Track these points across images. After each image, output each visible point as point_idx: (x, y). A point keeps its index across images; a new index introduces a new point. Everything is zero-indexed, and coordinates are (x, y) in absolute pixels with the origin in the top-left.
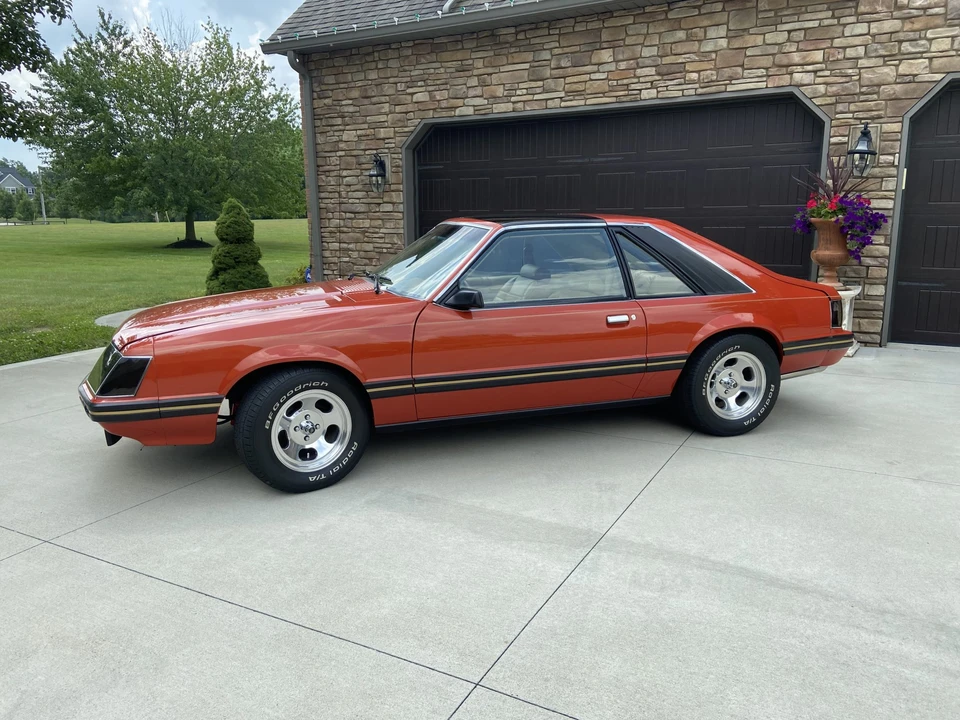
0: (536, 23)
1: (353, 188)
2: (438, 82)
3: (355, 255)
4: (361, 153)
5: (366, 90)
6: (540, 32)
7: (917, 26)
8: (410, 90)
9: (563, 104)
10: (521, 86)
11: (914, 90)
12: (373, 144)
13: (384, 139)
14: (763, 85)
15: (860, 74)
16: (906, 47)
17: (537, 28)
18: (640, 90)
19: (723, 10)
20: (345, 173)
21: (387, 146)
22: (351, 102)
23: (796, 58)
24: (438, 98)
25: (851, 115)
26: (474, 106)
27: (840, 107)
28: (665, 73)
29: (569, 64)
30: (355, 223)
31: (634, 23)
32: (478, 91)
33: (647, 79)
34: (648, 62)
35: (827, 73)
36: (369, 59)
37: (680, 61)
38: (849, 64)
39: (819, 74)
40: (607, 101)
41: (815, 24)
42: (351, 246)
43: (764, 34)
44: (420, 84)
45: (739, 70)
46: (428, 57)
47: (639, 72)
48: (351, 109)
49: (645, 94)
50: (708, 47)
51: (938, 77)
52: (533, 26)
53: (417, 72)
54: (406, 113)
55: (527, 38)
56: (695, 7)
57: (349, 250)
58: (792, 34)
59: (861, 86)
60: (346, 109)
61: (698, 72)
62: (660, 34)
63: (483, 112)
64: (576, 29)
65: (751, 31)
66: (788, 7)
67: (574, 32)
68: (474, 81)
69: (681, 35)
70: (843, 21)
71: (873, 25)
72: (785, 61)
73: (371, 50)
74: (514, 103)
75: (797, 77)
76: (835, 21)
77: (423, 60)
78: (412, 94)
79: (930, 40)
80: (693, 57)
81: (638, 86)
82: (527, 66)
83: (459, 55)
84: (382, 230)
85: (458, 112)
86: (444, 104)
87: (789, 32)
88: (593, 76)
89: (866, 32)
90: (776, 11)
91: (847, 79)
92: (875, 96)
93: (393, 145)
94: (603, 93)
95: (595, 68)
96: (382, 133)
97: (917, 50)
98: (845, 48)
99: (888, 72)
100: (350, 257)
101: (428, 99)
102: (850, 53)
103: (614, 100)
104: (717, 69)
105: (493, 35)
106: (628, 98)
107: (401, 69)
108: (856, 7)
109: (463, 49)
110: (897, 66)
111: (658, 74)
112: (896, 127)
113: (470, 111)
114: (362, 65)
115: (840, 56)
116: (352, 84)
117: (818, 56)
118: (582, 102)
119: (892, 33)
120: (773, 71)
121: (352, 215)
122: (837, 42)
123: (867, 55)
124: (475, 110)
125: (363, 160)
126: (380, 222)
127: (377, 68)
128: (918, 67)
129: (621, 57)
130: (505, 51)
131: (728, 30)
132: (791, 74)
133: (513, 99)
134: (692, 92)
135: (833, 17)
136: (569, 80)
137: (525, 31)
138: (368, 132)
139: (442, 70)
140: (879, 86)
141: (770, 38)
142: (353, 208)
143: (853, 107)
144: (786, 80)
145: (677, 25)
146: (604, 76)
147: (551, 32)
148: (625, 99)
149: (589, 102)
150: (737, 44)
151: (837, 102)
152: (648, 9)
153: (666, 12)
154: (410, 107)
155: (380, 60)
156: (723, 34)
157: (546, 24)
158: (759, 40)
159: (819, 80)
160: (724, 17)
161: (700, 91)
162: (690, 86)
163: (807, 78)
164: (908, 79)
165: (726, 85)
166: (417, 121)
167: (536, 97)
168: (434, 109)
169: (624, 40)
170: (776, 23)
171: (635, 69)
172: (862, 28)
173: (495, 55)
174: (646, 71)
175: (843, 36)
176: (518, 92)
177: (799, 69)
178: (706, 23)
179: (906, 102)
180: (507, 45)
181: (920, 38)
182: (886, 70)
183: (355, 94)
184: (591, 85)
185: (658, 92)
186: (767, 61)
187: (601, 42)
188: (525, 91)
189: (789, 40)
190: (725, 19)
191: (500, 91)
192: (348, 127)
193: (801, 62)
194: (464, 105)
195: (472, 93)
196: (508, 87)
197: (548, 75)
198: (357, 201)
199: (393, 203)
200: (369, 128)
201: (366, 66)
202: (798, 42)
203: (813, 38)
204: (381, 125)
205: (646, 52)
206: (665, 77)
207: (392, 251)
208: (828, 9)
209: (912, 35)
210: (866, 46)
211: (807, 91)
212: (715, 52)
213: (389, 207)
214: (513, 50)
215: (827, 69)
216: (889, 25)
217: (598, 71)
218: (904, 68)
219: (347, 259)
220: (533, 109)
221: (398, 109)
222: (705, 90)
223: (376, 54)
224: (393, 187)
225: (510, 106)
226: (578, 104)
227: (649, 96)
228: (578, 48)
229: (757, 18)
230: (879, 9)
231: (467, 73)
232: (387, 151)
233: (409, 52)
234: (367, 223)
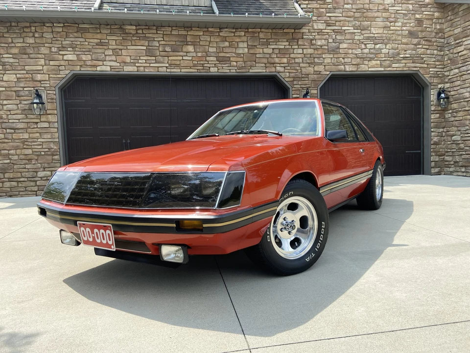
0: (149, 26)
1: (12, 112)
2: (84, 50)
3: (16, 157)
4: (21, 89)
5: (25, 49)
6: (151, 31)
7: (319, 52)
8: (61, 53)
9: (168, 70)
10: (141, 58)
11: (320, 77)
12: (31, 84)
13: (40, 81)
14: (265, 71)
15: (301, 69)
16: (316, 60)
17: (149, 29)
18: (210, 67)
19: (245, 35)
20: (5, 102)
21: (42, 85)
22: (11, 56)
23: (277, 60)
24: (84, 59)
25: (299, 86)
26: (110, 66)
27: (295, 82)
28: (221, 60)
29: (170, 50)
30: (15, 136)
31: (203, 35)
32: (114, 58)
33: (213, 62)
34: (213, 54)
35: (289, 68)
36: (26, 30)
37: (228, 56)
38: (297, 65)
39: (286, 68)
40: (193, 71)
41: (283, 47)
42: (12, 152)
43: (263, 49)
44: (69, 49)
45: (254, 63)
46: (75, 34)
47: (208, 58)
48: (12, 60)
49: (212, 70)
50: (240, 51)
51: (328, 73)
52: (147, 27)
53: (68, 42)
54: (59, 66)
55: (143, 33)
56: (232, 32)
57: (9, 154)
58: (274, 50)
59: (302, 75)
60: (6, 60)
61: (237, 62)
62: (217, 42)
63: (117, 70)
64: (173, 33)
65: (258, 47)
66: (271, 39)
67: (171, 34)
68: (110, 52)
69: (227, 44)
70: (293, 47)
71: (304, 50)
72: (273, 61)
73: (28, 25)
74: (137, 67)
75: (278, 69)
76: (290, 47)
77: (71, 36)
78: (63, 55)
79: (324, 58)
80: (234, 55)
81: (208, 65)
82: (145, 48)
83: (99, 36)
84: (39, 140)
85: (99, 68)
86: (89, 63)
87: (273, 49)
88: (184, 58)
89: (302, 52)
90: (267, 39)
91: (296, 71)
92: (307, 79)
93: (49, 85)
94: (191, 67)
95: (185, 54)
96: (39, 77)
97: (320, 62)
98: (294, 58)
99: (311, 70)
100: (10, 159)
101: (76, 59)
102: (297, 60)
103: (196, 71)
104: (245, 62)
105: (121, 28)
106: (204, 71)
107: (54, 39)
108: (298, 42)
109: (100, 32)
110: (314, 67)
111: (218, 61)
112: (315, 92)
113: (108, 69)
114: (20, 34)
115: (293, 61)
116: (13, 45)
117: (285, 60)
118: (179, 70)
119: (311, 54)
120: (268, 65)
121: (13, 131)
122: (292, 56)
123: (303, 62)
124: (111, 69)
125: (22, 93)
126: (38, 134)
127: (34, 36)
128: (320, 68)
129: (198, 50)
130: (129, 38)
131: (248, 45)
132: (275, 67)
133: (137, 64)
134: (234, 71)
135: (289, 45)
136: (170, 58)
137: (142, 29)
138: (27, 76)
139: (87, 43)
140: (308, 75)
141: (266, 51)
142: (14, 125)
143: (300, 83)
144: (273, 69)
145: (224, 39)
146: (190, 58)
147: (158, 32)
148: (202, 71)
149: (183, 70)
150: (252, 51)
151: (294, 80)
152: (210, 29)
153: (219, 32)
154: (62, 63)
155: (36, 31)
156: (246, 46)
157: (155, 28)
158: (261, 51)
159: (286, 71)
160: (245, 39)
161: (238, 71)
162: (233, 68)
163: (282, 69)
164: (318, 73)
165: (249, 69)
166: (67, 72)
167: (151, 65)
168: (81, 66)
169: (199, 42)
170: (267, 44)
171: (206, 57)
172: (300, 51)
173: (123, 39)
174: (212, 58)
175: (293, 53)
176: (140, 61)
177: (279, 65)
178: (238, 40)
179: (318, 82)
180: (131, 35)
181: (321, 58)
182: (310, 68)
183: (15, 51)
184: (184, 62)
185: (218, 69)
186: (265, 61)
187: (187, 42)
188: (144, 61)
189: (273, 53)
190: (246, 40)
191: (128, 60)
192: (7, 72)
193: (279, 62)
194: (103, 65)
195: (107, 58)
196: (132, 58)
197: (158, 54)
198: (18, 121)
199: (49, 122)
200: (27, 73)
201: (25, 34)
202: (277, 54)
203: (282, 53)
204: (38, 72)
205: (211, 50)
206: (221, 63)
207: (49, 153)
208: (287, 41)
209: (318, 56)
210: (302, 58)
211: (283, 75)
212: (243, 54)
213: (46, 125)
214: (135, 38)
215: (288, 66)
216: (310, 51)
217: (187, 56)
218: (316, 68)
219: (8, 161)
220: (150, 71)
221: (52, 63)
222: (240, 70)
223: (33, 28)
224: (48, 112)
225: (135, 69)
226: (176, 71)
227: (214, 71)
228: (174, 43)
229: (260, 42)
230: (306, 44)
231: (105, 47)
232: (43, 88)
233: (60, 30)
234: (26, 136)
